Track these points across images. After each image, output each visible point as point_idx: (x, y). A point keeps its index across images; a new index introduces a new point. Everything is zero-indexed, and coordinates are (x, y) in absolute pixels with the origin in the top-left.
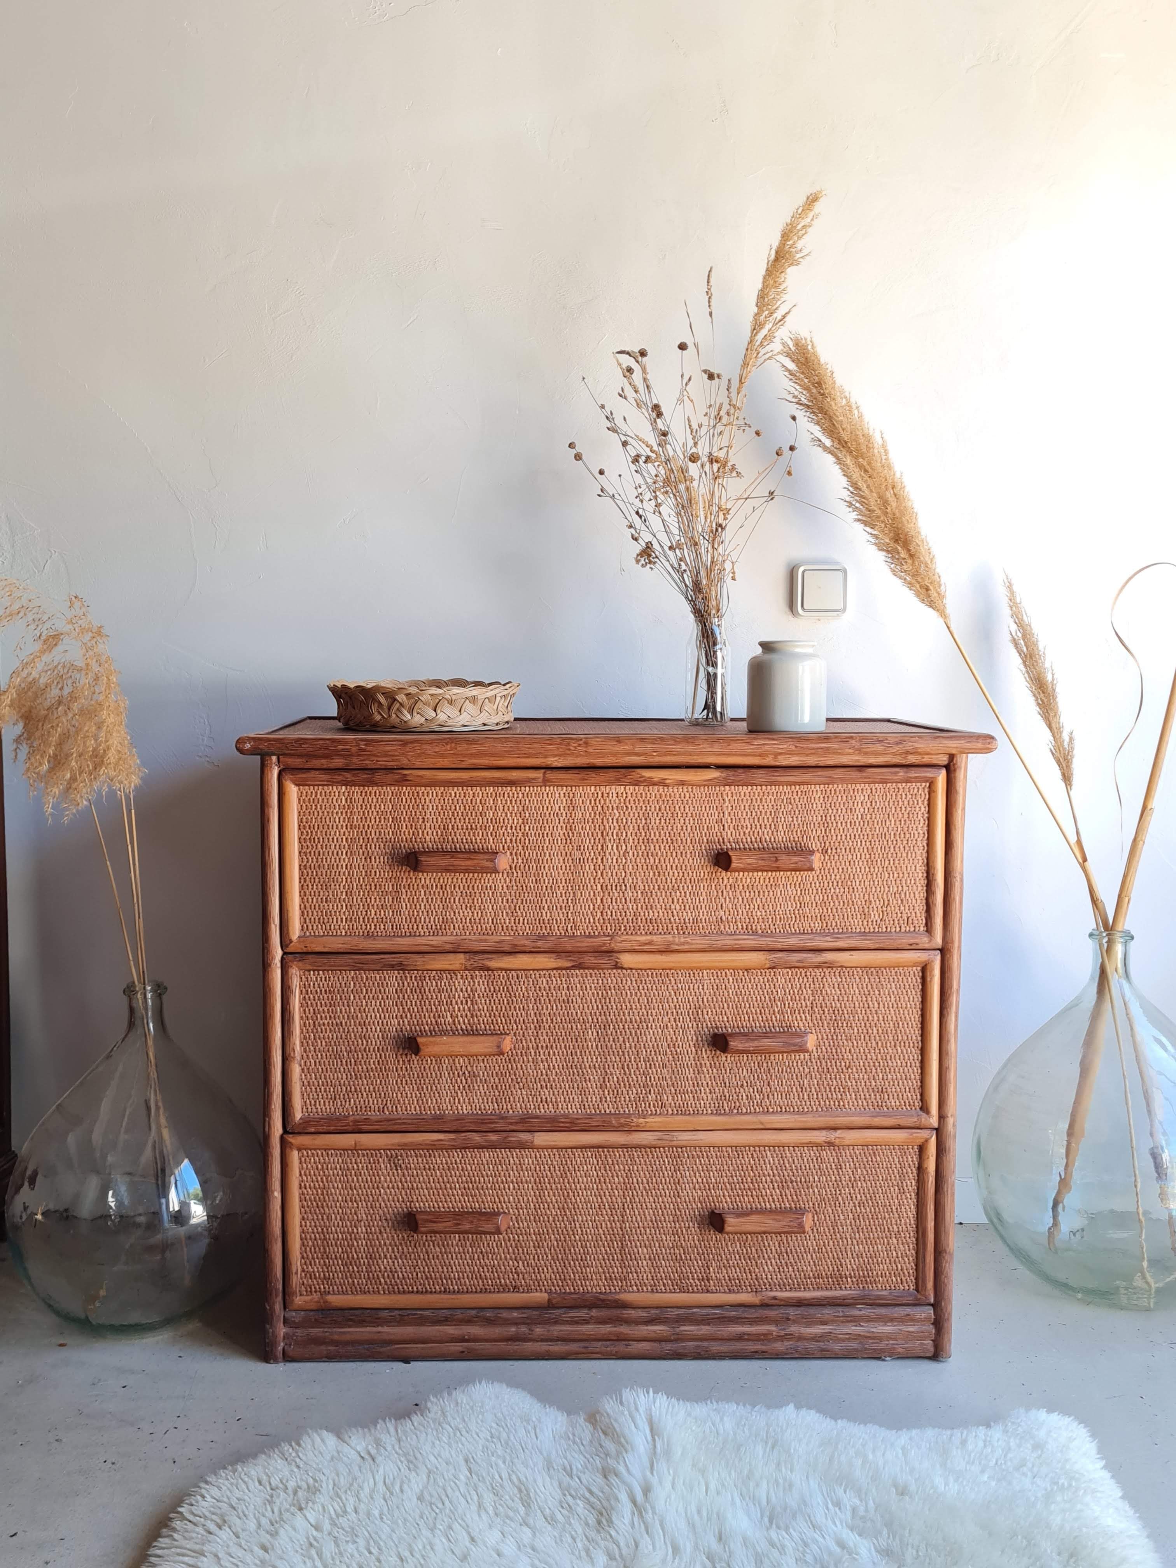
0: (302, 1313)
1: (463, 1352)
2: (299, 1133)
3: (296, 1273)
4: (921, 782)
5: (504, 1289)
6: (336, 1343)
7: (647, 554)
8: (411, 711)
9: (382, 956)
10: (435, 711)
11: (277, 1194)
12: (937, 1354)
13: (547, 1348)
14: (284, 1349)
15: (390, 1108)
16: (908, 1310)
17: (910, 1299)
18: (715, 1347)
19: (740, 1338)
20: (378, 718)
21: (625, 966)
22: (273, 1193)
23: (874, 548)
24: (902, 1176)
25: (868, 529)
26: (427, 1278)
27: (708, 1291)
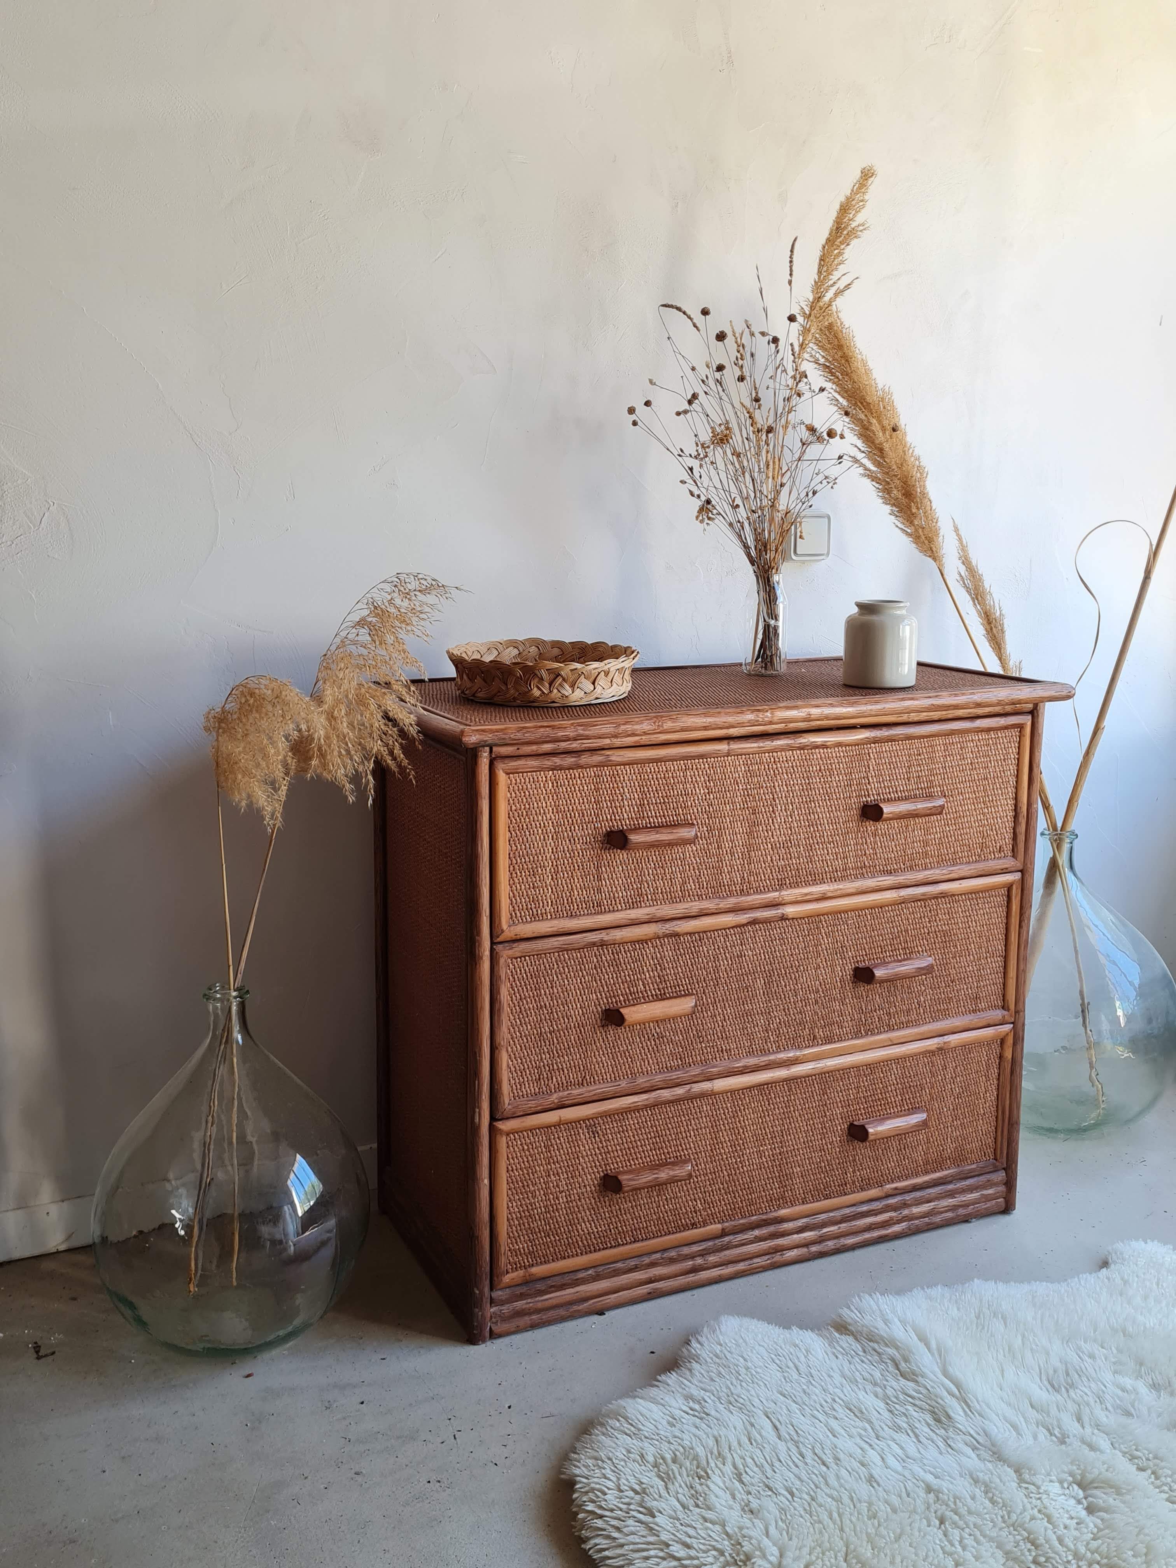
0: (507, 1290)
1: (650, 1293)
2: (508, 1118)
3: (504, 1254)
4: (1014, 728)
5: (686, 1228)
6: (538, 1311)
7: (706, 509)
8: (572, 686)
9: (584, 935)
10: (594, 683)
11: (486, 1181)
12: (1007, 1208)
13: (719, 1273)
14: (490, 1328)
15: (588, 1080)
16: (988, 1176)
17: (991, 1168)
18: (850, 1241)
19: (870, 1228)
20: (536, 693)
21: (790, 917)
22: (483, 1181)
23: (881, 501)
24: (988, 1066)
25: (874, 483)
26: (619, 1233)
27: (846, 1194)
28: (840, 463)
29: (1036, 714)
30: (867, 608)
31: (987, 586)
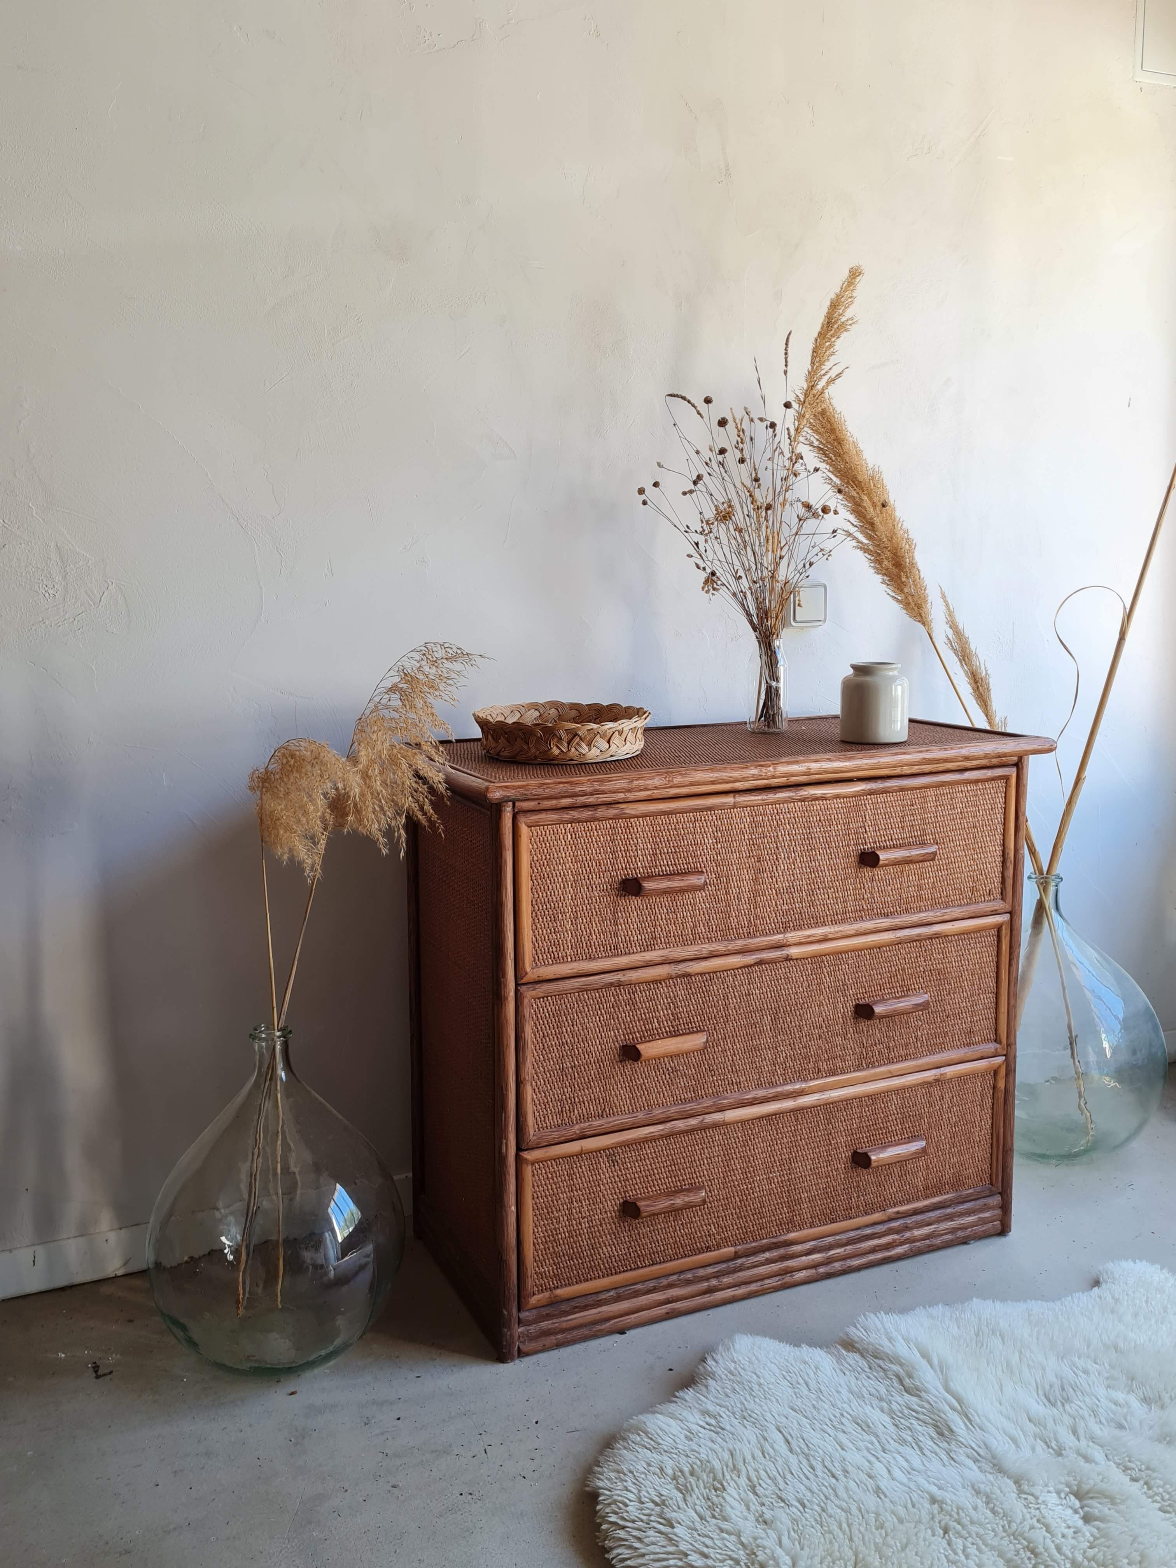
0: (534, 1311)
1: (668, 1313)
2: (533, 1149)
3: (531, 1277)
4: (1000, 779)
5: (701, 1251)
6: (563, 1331)
7: (711, 580)
8: (589, 745)
9: (602, 976)
10: (609, 742)
11: (513, 1208)
12: (1003, 1230)
13: (733, 1293)
14: (519, 1347)
15: (608, 1111)
16: (985, 1200)
17: (987, 1193)
18: (856, 1262)
19: (873, 1250)
20: (556, 751)
21: (794, 957)
22: (510, 1208)
23: (873, 571)
24: (982, 1096)
25: (866, 555)
26: (639, 1256)
27: (851, 1218)
28: (834, 536)
29: (1020, 766)
30: (861, 670)
31: (973, 648)
